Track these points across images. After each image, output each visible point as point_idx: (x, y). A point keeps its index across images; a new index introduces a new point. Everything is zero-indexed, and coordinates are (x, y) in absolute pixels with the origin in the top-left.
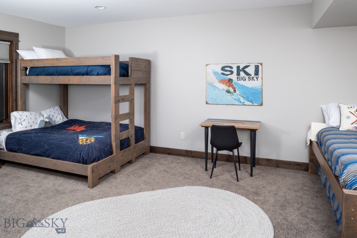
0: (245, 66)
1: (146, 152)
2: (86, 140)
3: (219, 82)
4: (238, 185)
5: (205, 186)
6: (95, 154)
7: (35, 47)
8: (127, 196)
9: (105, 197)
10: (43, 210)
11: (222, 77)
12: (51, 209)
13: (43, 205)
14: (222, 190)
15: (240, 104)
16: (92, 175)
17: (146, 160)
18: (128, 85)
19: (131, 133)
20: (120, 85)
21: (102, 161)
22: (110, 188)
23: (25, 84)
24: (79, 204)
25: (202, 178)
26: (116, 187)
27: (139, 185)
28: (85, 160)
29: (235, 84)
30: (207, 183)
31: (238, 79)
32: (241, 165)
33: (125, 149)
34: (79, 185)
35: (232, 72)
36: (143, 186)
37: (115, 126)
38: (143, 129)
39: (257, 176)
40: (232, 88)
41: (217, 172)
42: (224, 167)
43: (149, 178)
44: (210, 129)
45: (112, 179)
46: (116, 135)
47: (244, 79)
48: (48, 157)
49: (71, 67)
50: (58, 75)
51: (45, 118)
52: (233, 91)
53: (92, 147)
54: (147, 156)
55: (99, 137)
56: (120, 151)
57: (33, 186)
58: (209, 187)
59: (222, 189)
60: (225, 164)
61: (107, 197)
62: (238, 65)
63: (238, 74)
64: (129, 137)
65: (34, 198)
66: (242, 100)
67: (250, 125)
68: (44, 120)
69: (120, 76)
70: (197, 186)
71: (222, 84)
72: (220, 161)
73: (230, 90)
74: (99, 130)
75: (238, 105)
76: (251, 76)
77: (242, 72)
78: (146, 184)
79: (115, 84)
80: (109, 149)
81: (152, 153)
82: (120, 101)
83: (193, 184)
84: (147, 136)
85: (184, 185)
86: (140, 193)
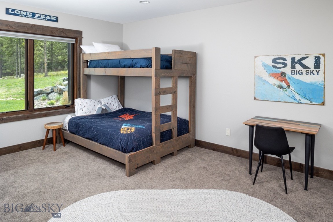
0: (301, 57)
1: (190, 145)
2: (127, 130)
3: (270, 76)
4: (286, 199)
5: (244, 193)
6: (134, 144)
7: (94, 42)
8: (158, 190)
9: (138, 189)
10: (81, 191)
11: (273, 71)
12: (88, 192)
13: (83, 187)
14: (264, 202)
15: (295, 102)
16: (129, 164)
17: (189, 154)
18: (171, 77)
19: (174, 125)
20: (161, 77)
21: (140, 152)
22: (146, 179)
23: (86, 75)
24: (112, 192)
25: (244, 182)
26: (151, 179)
27: (174, 181)
28: (124, 149)
29: (289, 78)
30: (248, 189)
31: (293, 73)
32: (294, 173)
33: (166, 141)
34: (119, 171)
35: (285, 65)
36: (177, 182)
37: (155, 118)
38: (188, 122)
39: (313, 191)
40: (285, 82)
41: (262, 178)
42: (273, 172)
43: (186, 174)
44: (255, 128)
45: (150, 170)
46: (156, 127)
47: (300, 73)
48: (97, 141)
49: (119, 60)
50: (110, 67)
51: (102, 106)
52: (286, 86)
53: (131, 137)
54: (191, 149)
55: (140, 127)
56: (161, 142)
57: (82, 166)
58: (249, 195)
59: (264, 200)
60: (274, 169)
61: (139, 188)
62: (293, 56)
63: (293, 67)
64: (171, 130)
65: (78, 178)
66: (297, 97)
67: (306, 128)
68: (101, 107)
69: (161, 69)
70: (234, 192)
71: (273, 78)
72: (269, 164)
73: (283, 86)
74: (144, 120)
75: (292, 103)
76: (309, 70)
77: (298, 64)
78: (181, 180)
79: (156, 76)
80: (148, 140)
81: (197, 147)
82: (161, 93)
83: (231, 188)
84: (191, 129)
85: (220, 188)
86: (172, 190)
